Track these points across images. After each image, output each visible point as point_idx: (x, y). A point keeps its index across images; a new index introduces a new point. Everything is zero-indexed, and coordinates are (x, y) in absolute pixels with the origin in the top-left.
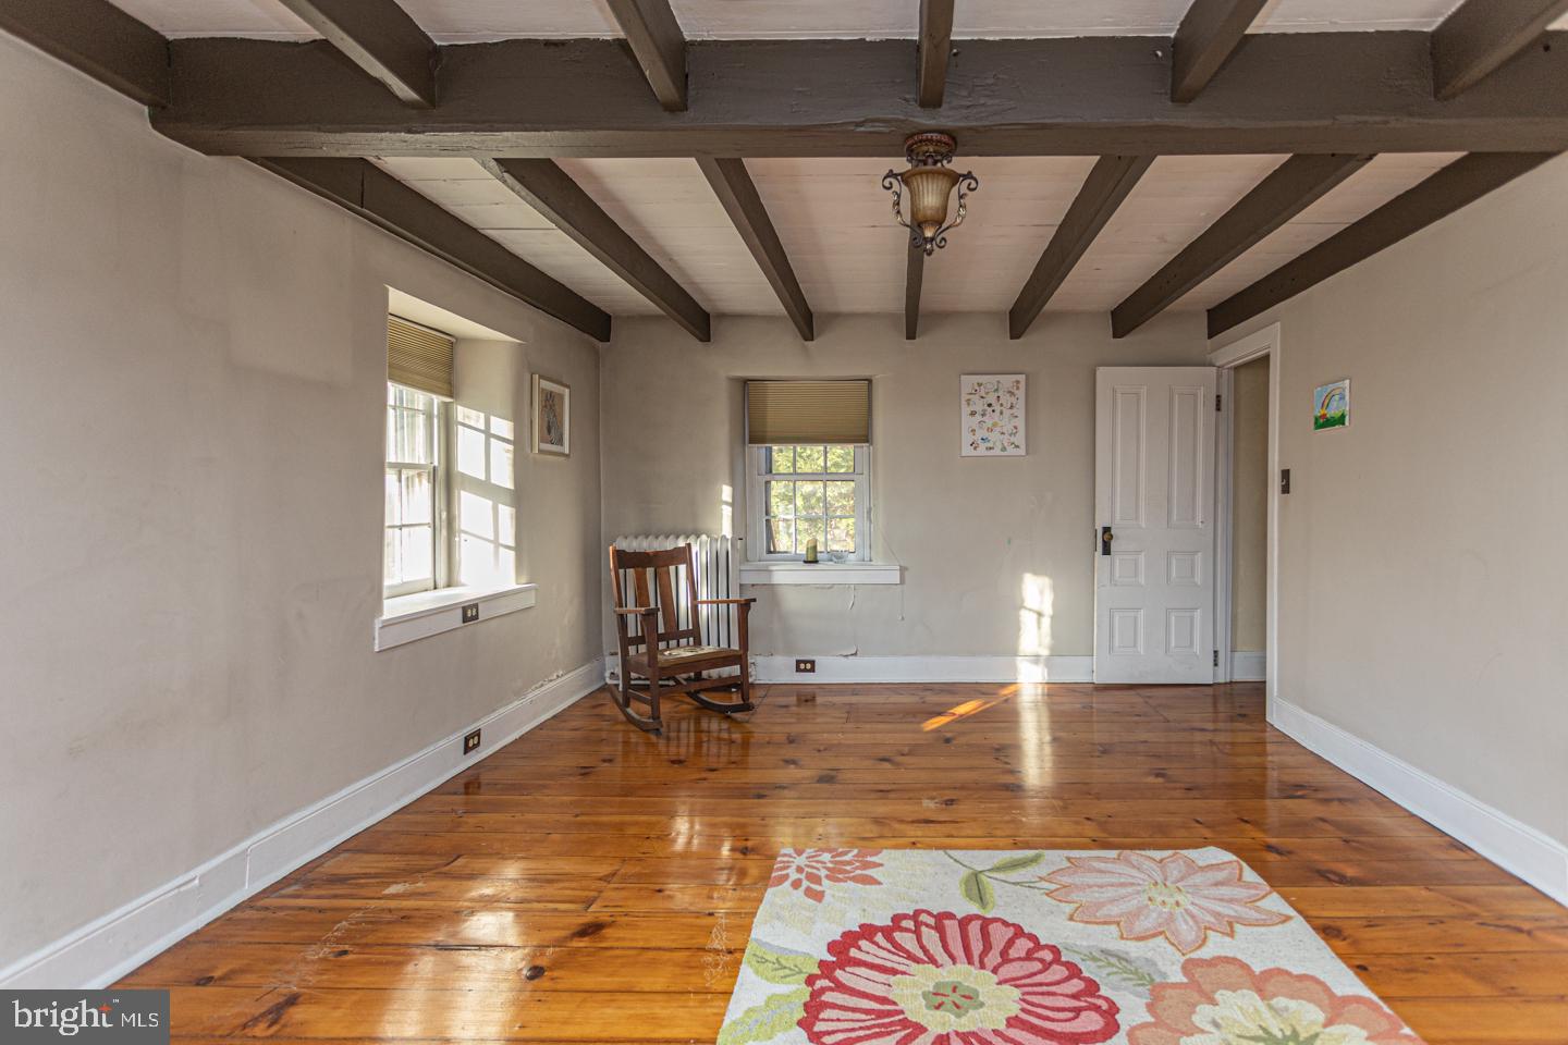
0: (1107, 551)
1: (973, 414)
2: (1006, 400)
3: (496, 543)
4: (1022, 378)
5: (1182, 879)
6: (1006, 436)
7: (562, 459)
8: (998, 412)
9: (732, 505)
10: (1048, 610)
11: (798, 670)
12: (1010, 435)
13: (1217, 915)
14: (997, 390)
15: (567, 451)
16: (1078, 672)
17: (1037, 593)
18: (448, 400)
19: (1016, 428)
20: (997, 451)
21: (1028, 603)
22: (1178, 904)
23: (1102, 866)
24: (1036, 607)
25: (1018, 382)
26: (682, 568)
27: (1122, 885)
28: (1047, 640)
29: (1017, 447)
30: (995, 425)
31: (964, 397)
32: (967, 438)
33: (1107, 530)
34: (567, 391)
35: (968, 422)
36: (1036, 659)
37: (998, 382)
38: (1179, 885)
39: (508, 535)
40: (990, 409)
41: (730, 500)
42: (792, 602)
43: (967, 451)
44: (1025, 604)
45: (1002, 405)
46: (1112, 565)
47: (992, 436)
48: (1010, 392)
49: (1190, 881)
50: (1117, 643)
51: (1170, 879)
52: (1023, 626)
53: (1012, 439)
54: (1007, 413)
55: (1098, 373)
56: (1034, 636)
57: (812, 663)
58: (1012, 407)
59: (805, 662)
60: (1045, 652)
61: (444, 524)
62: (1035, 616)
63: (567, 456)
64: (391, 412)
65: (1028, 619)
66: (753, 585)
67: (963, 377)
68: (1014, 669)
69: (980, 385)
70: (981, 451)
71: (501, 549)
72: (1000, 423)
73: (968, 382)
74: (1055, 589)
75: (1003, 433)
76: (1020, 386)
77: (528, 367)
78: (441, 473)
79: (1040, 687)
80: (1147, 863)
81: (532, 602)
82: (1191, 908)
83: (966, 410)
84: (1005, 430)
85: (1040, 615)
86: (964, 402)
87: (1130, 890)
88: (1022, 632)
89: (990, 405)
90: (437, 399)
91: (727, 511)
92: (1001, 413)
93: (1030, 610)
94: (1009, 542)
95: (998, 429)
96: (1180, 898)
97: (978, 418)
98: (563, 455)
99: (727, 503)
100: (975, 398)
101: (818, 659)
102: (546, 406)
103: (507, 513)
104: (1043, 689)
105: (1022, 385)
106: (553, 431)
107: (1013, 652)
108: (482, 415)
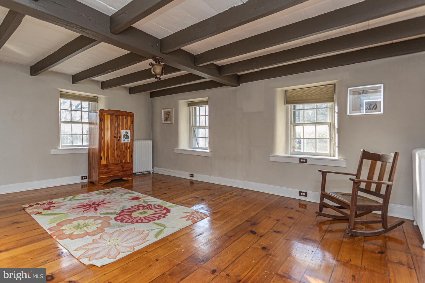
5: (110, 250)
13: (98, 243)
18: (333, 103)
22: (109, 241)
23: (137, 243)
27: (127, 240)
38: (110, 247)
39: (337, 143)
49: (107, 250)
51: (114, 248)
61: (333, 138)
78: (332, 124)
80: (124, 250)
82: (105, 242)
87: (125, 240)
90: (330, 104)
96: (109, 243)
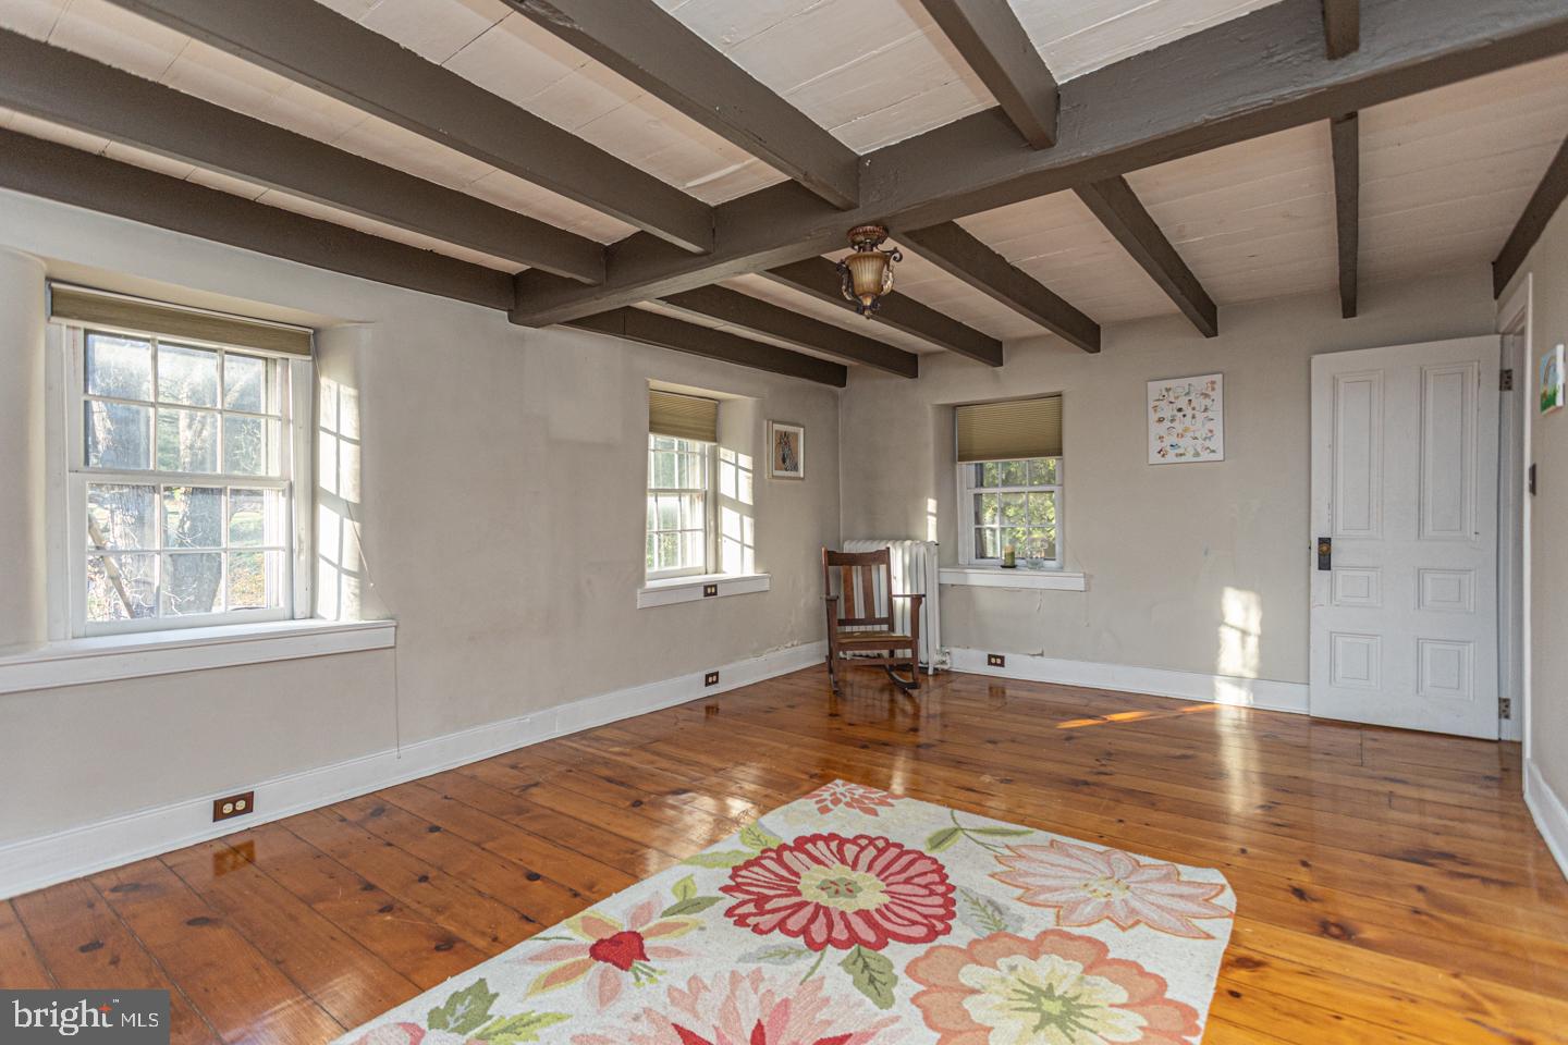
0: (1325, 564)
1: (1161, 420)
2: (1199, 402)
3: (743, 545)
4: (1218, 378)
6: (1200, 441)
7: (800, 482)
8: (1189, 416)
9: (937, 515)
10: (1254, 627)
11: (990, 663)
12: (1205, 439)
14: (1188, 394)
15: (802, 475)
16: (1290, 700)
17: (1240, 610)
18: (714, 444)
19: (1211, 431)
20: (1189, 457)
21: (1229, 619)
24: (1240, 624)
25: (1213, 383)
26: (883, 567)
28: (1254, 662)
29: (1213, 451)
30: (1186, 430)
31: (1151, 404)
32: (1155, 445)
33: (1325, 542)
34: (802, 429)
35: (1155, 429)
36: (1238, 680)
37: (1190, 385)
39: (749, 539)
40: (1180, 414)
41: (934, 511)
42: (985, 602)
43: (1155, 458)
44: (1226, 620)
45: (1194, 409)
46: (1332, 581)
47: (1181, 442)
48: (1202, 394)
49: (1150, 886)
50: (1340, 672)
52: (1223, 644)
53: (1207, 443)
54: (1200, 416)
55: (1313, 361)
56: (1237, 652)
57: (1002, 658)
58: (1206, 410)
59: (996, 657)
60: (1251, 674)
61: (713, 529)
62: (1238, 634)
63: (803, 479)
64: (651, 455)
65: (1229, 638)
66: (953, 585)
67: (1149, 383)
68: (1212, 689)
69: (1168, 390)
70: (1171, 457)
71: (745, 548)
72: (1193, 428)
73: (1155, 388)
74: (1263, 606)
75: (1196, 438)
76: (1216, 386)
77: (765, 415)
78: (710, 495)
79: (1244, 713)
81: (767, 587)
82: (1117, 901)
83: (1153, 417)
84: (1198, 435)
85: (1244, 633)
86: (1151, 410)
88: (1222, 649)
89: (1180, 410)
90: (708, 445)
91: (932, 521)
92: (1194, 417)
93: (1232, 627)
94: (1206, 553)
95: (1189, 435)
97: (1167, 424)
98: (800, 479)
99: (931, 514)
100: (1163, 404)
101: (1009, 657)
102: (780, 443)
103: (748, 521)
104: (1248, 714)
105: (1219, 387)
106: (788, 461)
107: (1211, 669)
108: (733, 453)
